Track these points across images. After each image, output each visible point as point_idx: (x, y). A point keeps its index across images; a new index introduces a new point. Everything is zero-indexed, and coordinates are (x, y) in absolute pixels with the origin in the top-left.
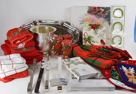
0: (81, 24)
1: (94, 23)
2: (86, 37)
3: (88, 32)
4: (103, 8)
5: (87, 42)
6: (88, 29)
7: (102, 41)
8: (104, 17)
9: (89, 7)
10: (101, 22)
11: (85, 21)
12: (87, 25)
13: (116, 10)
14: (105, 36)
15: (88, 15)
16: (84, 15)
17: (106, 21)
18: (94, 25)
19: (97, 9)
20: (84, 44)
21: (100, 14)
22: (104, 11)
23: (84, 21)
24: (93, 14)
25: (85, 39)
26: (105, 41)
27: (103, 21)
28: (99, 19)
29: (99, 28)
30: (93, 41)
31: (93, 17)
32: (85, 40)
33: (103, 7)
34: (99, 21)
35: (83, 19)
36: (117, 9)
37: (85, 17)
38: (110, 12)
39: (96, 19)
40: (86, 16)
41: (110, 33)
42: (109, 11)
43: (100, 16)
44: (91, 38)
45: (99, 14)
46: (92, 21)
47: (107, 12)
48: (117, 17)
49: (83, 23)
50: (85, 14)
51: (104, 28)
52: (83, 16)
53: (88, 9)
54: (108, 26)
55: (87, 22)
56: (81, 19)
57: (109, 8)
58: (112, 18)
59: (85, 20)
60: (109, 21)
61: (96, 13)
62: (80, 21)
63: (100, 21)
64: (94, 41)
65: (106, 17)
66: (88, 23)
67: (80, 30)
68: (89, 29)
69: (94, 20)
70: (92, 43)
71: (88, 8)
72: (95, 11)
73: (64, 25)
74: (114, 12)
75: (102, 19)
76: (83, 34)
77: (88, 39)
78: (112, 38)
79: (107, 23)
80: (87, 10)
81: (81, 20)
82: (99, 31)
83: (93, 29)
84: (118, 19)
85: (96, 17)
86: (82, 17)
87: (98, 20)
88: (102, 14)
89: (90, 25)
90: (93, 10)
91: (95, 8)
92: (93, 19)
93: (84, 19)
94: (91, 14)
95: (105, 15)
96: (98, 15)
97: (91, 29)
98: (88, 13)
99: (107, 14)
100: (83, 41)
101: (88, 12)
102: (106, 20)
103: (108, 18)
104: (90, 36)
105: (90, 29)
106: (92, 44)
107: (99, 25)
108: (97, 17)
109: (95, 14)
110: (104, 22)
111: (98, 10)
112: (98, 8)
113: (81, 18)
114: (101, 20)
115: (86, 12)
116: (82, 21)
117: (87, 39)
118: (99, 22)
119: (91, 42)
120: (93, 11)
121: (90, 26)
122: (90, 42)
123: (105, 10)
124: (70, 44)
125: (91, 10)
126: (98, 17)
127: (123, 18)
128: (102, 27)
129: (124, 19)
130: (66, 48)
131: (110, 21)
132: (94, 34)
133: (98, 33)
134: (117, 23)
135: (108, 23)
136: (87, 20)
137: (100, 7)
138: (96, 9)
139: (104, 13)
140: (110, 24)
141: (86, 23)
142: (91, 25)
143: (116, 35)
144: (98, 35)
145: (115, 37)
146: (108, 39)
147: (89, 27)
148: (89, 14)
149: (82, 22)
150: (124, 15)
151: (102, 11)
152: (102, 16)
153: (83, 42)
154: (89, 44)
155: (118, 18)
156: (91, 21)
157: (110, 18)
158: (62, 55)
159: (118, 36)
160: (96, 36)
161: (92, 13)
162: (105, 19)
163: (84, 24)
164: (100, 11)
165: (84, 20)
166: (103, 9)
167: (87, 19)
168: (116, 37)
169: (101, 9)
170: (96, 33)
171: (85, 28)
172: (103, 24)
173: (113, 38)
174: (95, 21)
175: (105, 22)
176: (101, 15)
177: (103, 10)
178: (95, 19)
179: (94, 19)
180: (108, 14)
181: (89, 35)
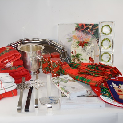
0: (69, 41)
1: (82, 41)
2: (75, 54)
3: (76, 49)
4: (91, 25)
5: (76, 60)
6: (76, 46)
7: (91, 58)
10: (89, 39)
12: (75, 42)
13: (104, 26)
14: (93, 53)
15: (76, 32)
16: (72, 32)
17: (94, 38)
18: (83, 42)
19: (84, 26)
20: (72, 61)
21: (88, 31)
22: (91, 28)
24: (81, 31)
25: (73, 56)
27: (91, 38)
29: (87, 45)
30: (82, 58)
31: (81, 34)
32: (73, 57)
34: (87, 38)
36: (105, 26)
38: (98, 28)
39: (84, 36)
40: (74, 33)
41: (99, 50)
42: (97, 27)
43: (88, 33)
44: (80, 56)
46: (81, 39)
47: (95, 28)
48: (105, 34)
49: (71, 40)
51: (93, 45)
52: (70, 33)
53: (76, 26)
54: (97, 43)
56: (69, 37)
57: (97, 25)
58: (100, 35)
62: (67, 38)
63: (88, 38)
64: (83, 58)
65: (94, 34)
66: (76, 40)
67: (68, 47)
71: (76, 25)
72: (83, 29)
73: (52, 43)
74: (102, 29)
75: (90, 36)
77: (76, 56)
78: (101, 55)
79: (95, 40)
80: (75, 27)
82: (88, 48)
83: (81, 46)
84: (106, 35)
85: (84, 34)
86: (69, 34)
87: (86, 37)
89: (78, 42)
91: (83, 25)
92: (81, 36)
93: (72, 37)
94: (79, 31)
96: (86, 32)
98: (76, 30)
99: (95, 31)
100: (72, 58)
101: (76, 29)
103: (96, 35)
105: (78, 47)
106: (81, 62)
107: (88, 42)
109: (83, 31)
112: (86, 25)
113: (68, 35)
115: (74, 30)
116: (70, 39)
118: (87, 39)
119: (80, 59)
120: (81, 28)
121: (78, 43)
122: (79, 60)
123: (93, 27)
124: (58, 62)
125: (79, 27)
126: (86, 34)
127: (111, 35)
128: (91, 44)
129: (112, 35)
130: (55, 66)
131: (98, 37)
132: (82, 51)
133: (87, 50)
134: (105, 39)
136: (75, 37)
137: (88, 24)
139: (92, 29)
140: (98, 40)
141: (74, 40)
142: (79, 42)
143: (105, 52)
144: (87, 53)
145: (104, 54)
146: (97, 56)
149: (70, 40)
150: (112, 31)
154: (77, 61)
156: (79, 38)
157: (98, 35)
158: (50, 73)
159: (107, 53)
160: (85, 53)
162: (93, 36)
163: (72, 42)
164: (87, 28)
165: (72, 38)
166: (91, 26)
167: (74, 36)
169: (89, 26)
170: (84, 50)
171: (73, 46)
172: (91, 41)
173: (102, 55)
176: (89, 32)
177: (91, 27)
179: (82, 37)
180: (96, 31)
181: (77, 52)
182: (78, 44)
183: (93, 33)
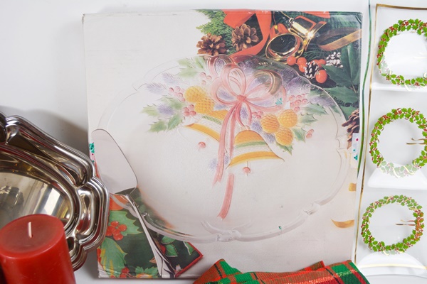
0: (158, 127)
4: (307, 19)
8: (314, 81)
9: (212, 13)
10: (292, 116)
11: (188, 113)
13: (394, 29)
15: (208, 69)
16: (176, 70)
17: (327, 109)
19: (264, 25)
21: (290, 60)
23: (176, 112)
24: (242, 60)
27: (308, 109)
28: (281, 95)
31: (241, 80)
33: (307, 14)
34: (279, 106)
35: (173, 95)
37: (188, 84)
39: (262, 93)
40: (190, 73)
41: (353, 187)
42: (349, 37)
43: (291, 75)
45: (279, 58)
46: (237, 111)
47: (335, 45)
48: (399, 80)
49: (174, 123)
50: (181, 62)
52: (167, 76)
53: (207, 28)
54: (344, 140)
55: (199, 115)
56: (156, 100)
58: (370, 85)
59: (188, 104)
60: (346, 109)
61: (262, 52)
62: (149, 111)
63: (287, 106)
65: (328, 83)
66: (205, 123)
69: (244, 105)
71: (206, 20)
72: (253, 44)
74: (380, 47)
75: (304, 93)
79: (333, 121)
80: (200, 36)
81: (159, 103)
85: (262, 80)
86: (160, 80)
87: (274, 100)
88: (301, 61)
90: (238, 33)
91: (253, 19)
92: (239, 92)
93: (177, 98)
94: (227, 60)
95: (322, 68)
96: (275, 70)
98: (208, 56)
99: (332, 62)
101: (207, 46)
102: (329, 100)
103: (341, 91)
108: (268, 85)
109: (252, 59)
110: (316, 116)
111: (271, 33)
112: (277, 17)
113: (153, 87)
114: (297, 103)
115: (193, 51)
116: (167, 110)
118: (278, 114)
120: (240, 42)
123: (322, 31)
125: (224, 36)
126: (272, 79)
131: (356, 105)
135: (345, 121)
136: (195, 104)
137: (290, 13)
138: (258, 26)
139: (314, 51)
141: (190, 120)
143: (390, 195)
148: (212, 61)
149: (166, 119)
151: (305, 43)
152: (302, 74)
156: (229, 109)
161: (232, 56)
162: (324, 97)
163: (181, 131)
164: (284, 42)
165: (178, 106)
166: (307, 25)
167: (196, 96)
169: (296, 25)
172: (307, 128)
174: (253, 110)
175: (325, 113)
176: (295, 66)
177: (310, 35)
178: (250, 96)
179: (244, 98)
180: (345, 61)
183: (320, 76)
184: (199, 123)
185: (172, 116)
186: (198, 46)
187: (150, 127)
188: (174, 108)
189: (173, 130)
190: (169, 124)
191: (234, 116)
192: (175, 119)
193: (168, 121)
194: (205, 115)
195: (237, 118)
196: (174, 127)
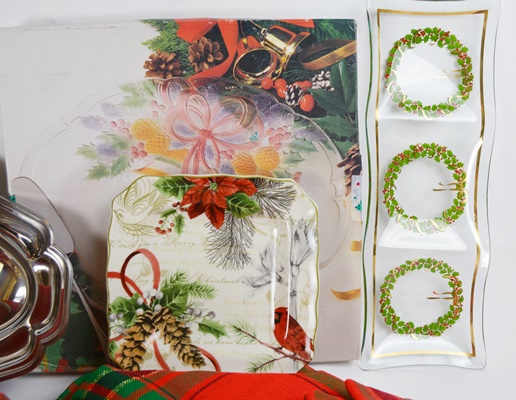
0: (99, 173)
1: (209, 168)
2: (147, 288)
3: (155, 243)
4: (285, 29)
5: (158, 332)
6: (159, 217)
8: (297, 109)
9: (160, 24)
10: (271, 153)
11: (136, 154)
12: (147, 185)
13: (407, 41)
15: (159, 96)
16: (118, 99)
17: (317, 145)
18: (213, 187)
19: (229, 37)
21: (266, 83)
22: (294, 57)
23: (121, 152)
24: (203, 84)
25: (128, 309)
26: (308, 324)
27: (293, 146)
28: (256, 128)
29: (253, 210)
30: (208, 321)
31: (203, 110)
32: (129, 316)
33: (283, 23)
34: (255, 142)
35: (116, 131)
36: (416, 37)
37: (134, 116)
38: (351, 61)
39: (232, 125)
40: (136, 102)
41: (358, 246)
42: (340, 52)
43: (265, 102)
44: (191, 299)
45: (250, 80)
46: (200, 150)
47: (322, 61)
48: (416, 107)
49: (119, 167)
50: (125, 88)
51: (302, 208)
52: (106, 106)
53: (155, 43)
54: (341, 185)
55: (151, 156)
56: (94, 138)
57: (346, 28)
58: (375, 113)
59: (136, 142)
60: (342, 145)
61: (229, 73)
62: (85, 151)
63: (265, 142)
64: (219, 320)
65: (317, 111)
66: (159, 166)
67: (95, 226)
68: (171, 219)
69: (209, 142)
70: (198, 338)
71: (154, 33)
72: (217, 63)
74: (389, 64)
75: (285, 124)
76: (114, 264)
77: (162, 302)
78: (380, 281)
79: (324, 162)
80: (147, 54)
82: (263, 233)
83: (203, 218)
84: (425, 117)
85: (230, 109)
86: (98, 112)
87: (247, 135)
88: (280, 83)
89: (176, 184)
90: (196, 48)
91: (214, 31)
92: (202, 126)
93: (122, 135)
94: (184, 84)
95: (306, 93)
96: (247, 95)
97: (185, 215)
98: (158, 79)
99: (321, 83)
100: (116, 326)
101: (156, 67)
102: (319, 134)
103: (334, 121)
104: (179, 276)
105: (180, 220)
106: (196, 357)
107: (257, 183)
108: (238, 115)
109: (216, 82)
110: (303, 154)
111: (238, 48)
112: (246, 28)
113: (90, 121)
114: (277, 138)
115: (140, 74)
116: (109, 151)
117: (158, 307)
118: (254, 153)
119: (193, 327)
120: (201, 60)
121: (175, 192)
122: (186, 331)
123: (305, 44)
125: (178, 54)
126: (244, 107)
127: (468, 114)
128: (286, 198)
129: (476, 119)
131: (355, 138)
132: (212, 261)
133: (254, 253)
134: (415, 153)
135: (341, 160)
136: (146, 140)
137: (262, 22)
138: (221, 40)
139: (296, 69)
140: (353, 165)
141: (140, 163)
142: (183, 181)
143: (414, 258)
144: (252, 270)
145: (402, 270)
146: (345, 296)
147: (169, 206)
148: (165, 86)
149: (108, 162)
150: (476, 82)
151: (284, 60)
152: (282, 100)
153: (113, 335)
154: (165, 348)
155: (427, 108)
156: (189, 147)
157: (354, 115)
159: (429, 264)
160: (235, 274)
161: (190, 78)
162: (312, 130)
163: (125, 178)
164: (257, 60)
165: (123, 145)
166: (285, 38)
167: (145, 130)
168: (408, 274)
169: (270, 37)
170: (233, 251)
172: (293, 169)
173: (391, 278)
174: (221, 148)
175: (313, 150)
176: (273, 90)
177: (290, 49)
178: (217, 131)
179: (208, 134)
180: (336, 82)
181: (169, 270)
182: (175, 200)
183: (305, 102)
184: (151, 167)
185: (116, 159)
186: (145, 67)
187: (88, 173)
188: (118, 148)
189: (119, 176)
190: (113, 169)
191: (197, 156)
192: (119, 162)
193: (111, 164)
194: (159, 155)
195: (200, 159)
196: (119, 172)
